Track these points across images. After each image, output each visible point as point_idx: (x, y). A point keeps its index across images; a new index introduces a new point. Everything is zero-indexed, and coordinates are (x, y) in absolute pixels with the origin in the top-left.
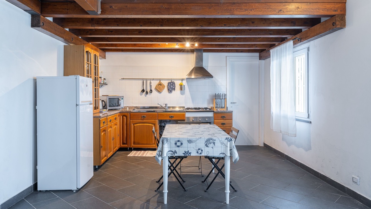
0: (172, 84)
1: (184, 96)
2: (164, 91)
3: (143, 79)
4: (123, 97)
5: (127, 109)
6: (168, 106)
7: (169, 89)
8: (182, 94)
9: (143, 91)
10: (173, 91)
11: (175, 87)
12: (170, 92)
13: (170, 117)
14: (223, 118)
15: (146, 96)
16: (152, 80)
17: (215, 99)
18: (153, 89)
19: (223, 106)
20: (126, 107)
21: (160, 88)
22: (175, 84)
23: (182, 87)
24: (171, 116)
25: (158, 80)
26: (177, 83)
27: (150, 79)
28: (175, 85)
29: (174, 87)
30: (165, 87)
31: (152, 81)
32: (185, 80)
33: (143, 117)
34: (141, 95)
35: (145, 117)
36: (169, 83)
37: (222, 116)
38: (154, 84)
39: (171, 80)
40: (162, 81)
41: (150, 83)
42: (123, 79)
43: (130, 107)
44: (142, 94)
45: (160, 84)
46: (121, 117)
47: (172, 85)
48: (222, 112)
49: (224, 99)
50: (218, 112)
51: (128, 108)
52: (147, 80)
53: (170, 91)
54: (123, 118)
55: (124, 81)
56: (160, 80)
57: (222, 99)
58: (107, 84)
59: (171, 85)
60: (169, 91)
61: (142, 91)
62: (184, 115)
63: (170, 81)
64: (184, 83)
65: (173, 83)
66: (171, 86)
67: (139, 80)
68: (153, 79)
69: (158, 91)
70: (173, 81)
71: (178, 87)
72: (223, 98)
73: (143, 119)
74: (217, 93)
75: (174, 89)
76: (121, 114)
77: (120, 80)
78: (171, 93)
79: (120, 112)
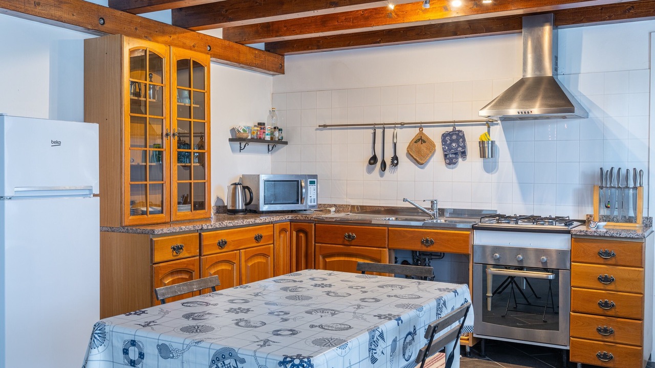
0: (454, 137)
1: (494, 177)
2: (432, 160)
3: (374, 126)
4: (315, 176)
5: (330, 211)
6: (440, 206)
7: (446, 156)
8: (490, 168)
9: (372, 161)
10: (460, 160)
11: (464, 147)
12: (449, 164)
13: (422, 243)
14: (606, 256)
15: (382, 176)
16: (401, 128)
17: (597, 188)
18: (402, 154)
19: (631, 214)
20: (331, 206)
21: (419, 152)
22: (463, 137)
23: (484, 148)
24: (427, 241)
25: (415, 127)
26: (473, 136)
27: (394, 125)
28: (464, 141)
29: (460, 149)
30: (434, 146)
31: (398, 131)
32: (497, 124)
33: (349, 236)
34: (370, 171)
35: (353, 238)
36: (444, 136)
37: (602, 250)
38: (406, 137)
39: (454, 123)
40: (426, 131)
41: (395, 136)
42: (325, 126)
43: (339, 208)
44: (373, 169)
45: (421, 140)
46: (294, 233)
47: (457, 141)
48: (600, 236)
49: (635, 188)
50: (587, 235)
51: (333, 209)
52: (384, 127)
53: (451, 159)
54: (297, 236)
55: (326, 132)
56: (421, 125)
57: (627, 187)
58: (286, 143)
59: (452, 141)
60: (448, 161)
61: (370, 163)
62: (466, 240)
63: (450, 129)
64: (497, 133)
65: (458, 135)
66: (451, 143)
67: (363, 128)
68: (402, 125)
69: (416, 160)
70: (458, 128)
71: (473, 148)
72: (631, 185)
73: (347, 243)
74: (607, 168)
75: (464, 154)
76: (293, 227)
77: (317, 129)
78: (451, 166)
79: (291, 221)
